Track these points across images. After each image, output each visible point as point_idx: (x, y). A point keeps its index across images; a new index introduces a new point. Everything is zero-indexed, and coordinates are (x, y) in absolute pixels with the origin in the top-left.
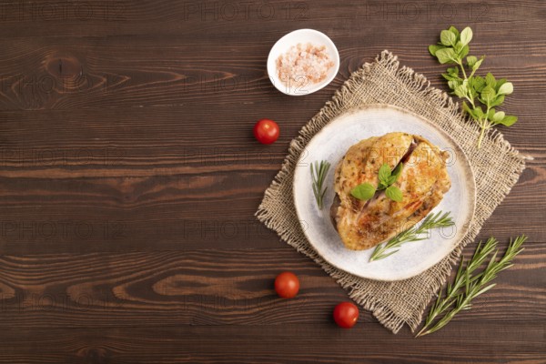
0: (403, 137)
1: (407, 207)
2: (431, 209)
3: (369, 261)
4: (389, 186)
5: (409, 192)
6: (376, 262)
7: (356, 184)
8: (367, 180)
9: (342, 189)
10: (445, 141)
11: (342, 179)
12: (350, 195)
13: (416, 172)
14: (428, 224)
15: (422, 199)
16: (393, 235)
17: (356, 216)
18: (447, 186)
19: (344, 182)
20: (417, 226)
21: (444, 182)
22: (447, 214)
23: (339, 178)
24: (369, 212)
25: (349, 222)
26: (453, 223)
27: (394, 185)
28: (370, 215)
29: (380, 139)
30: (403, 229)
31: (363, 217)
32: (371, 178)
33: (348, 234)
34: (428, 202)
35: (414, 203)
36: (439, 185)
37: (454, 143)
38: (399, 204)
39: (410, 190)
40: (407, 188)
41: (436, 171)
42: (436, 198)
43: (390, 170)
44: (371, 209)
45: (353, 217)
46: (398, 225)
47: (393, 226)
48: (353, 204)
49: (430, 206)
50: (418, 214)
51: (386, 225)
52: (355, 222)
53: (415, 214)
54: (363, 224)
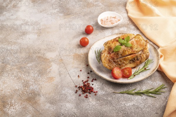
0: (132, 35)
13: (134, 43)
25: (106, 55)
28: (115, 54)
33: (105, 59)
34: (139, 57)
41: (143, 45)
46: (126, 63)
47: (124, 63)
48: (109, 49)
49: (140, 60)
50: (134, 61)
51: (120, 61)
52: (108, 55)
53: (133, 61)
54: (111, 57)
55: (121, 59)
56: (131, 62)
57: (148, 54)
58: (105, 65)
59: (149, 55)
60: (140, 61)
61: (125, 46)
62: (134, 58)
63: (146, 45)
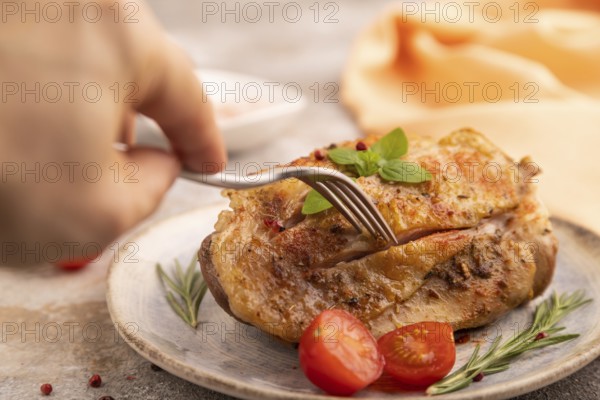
46: (399, 293)
47: (383, 291)
48: (265, 204)
49: (497, 277)
50: (457, 279)
51: (358, 278)
52: (264, 238)
53: (448, 279)
54: (289, 249)
55: (360, 264)
56: (437, 286)
57: (546, 240)
58: (245, 299)
59: (555, 250)
60: (501, 285)
61: (384, 182)
62: (453, 258)
63: (527, 186)
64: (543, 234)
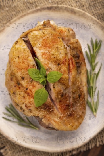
0: (17, 46)
1: (69, 70)
2: (81, 52)
3: (95, 116)
4: (46, 77)
5: (59, 64)
6: (98, 111)
7: (32, 100)
8: (33, 90)
9: (30, 111)
10: (39, 14)
11: (23, 106)
12: (38, 108)
13: (47, 52)
14: (92, 59)
15: (69, 56)
16: (85, 89)
17: (56, 111)
18: (71, 32)
19: (26, 106)
20: (89, 68)
21: (66, 34)
22: (92, 42)
23: (21, 108)
24: (58, 101)
25: (57, 120)
26: (101, 41)
27: (48, 73)
28: (60, 101)
29: (10, 62)
30: (84, 80)
31: (58, 107)
32: (34, 86)
33: (65, 125)
34: (74, 53)
35: (69, 65)
36: (67, 38)
37: (43, 9)
38: (64, 76)
39: (58, 63)
40: (55, 65)
41: (54, 36)
42: (75, 45)
43: (35, 69)
44: (56, 98)
45: (55, 114)
50: (79, 64)
53: (78, 67)
54: (65, 109)
56: (79, 71)
63: (54, 28)
64: (69, 32)
